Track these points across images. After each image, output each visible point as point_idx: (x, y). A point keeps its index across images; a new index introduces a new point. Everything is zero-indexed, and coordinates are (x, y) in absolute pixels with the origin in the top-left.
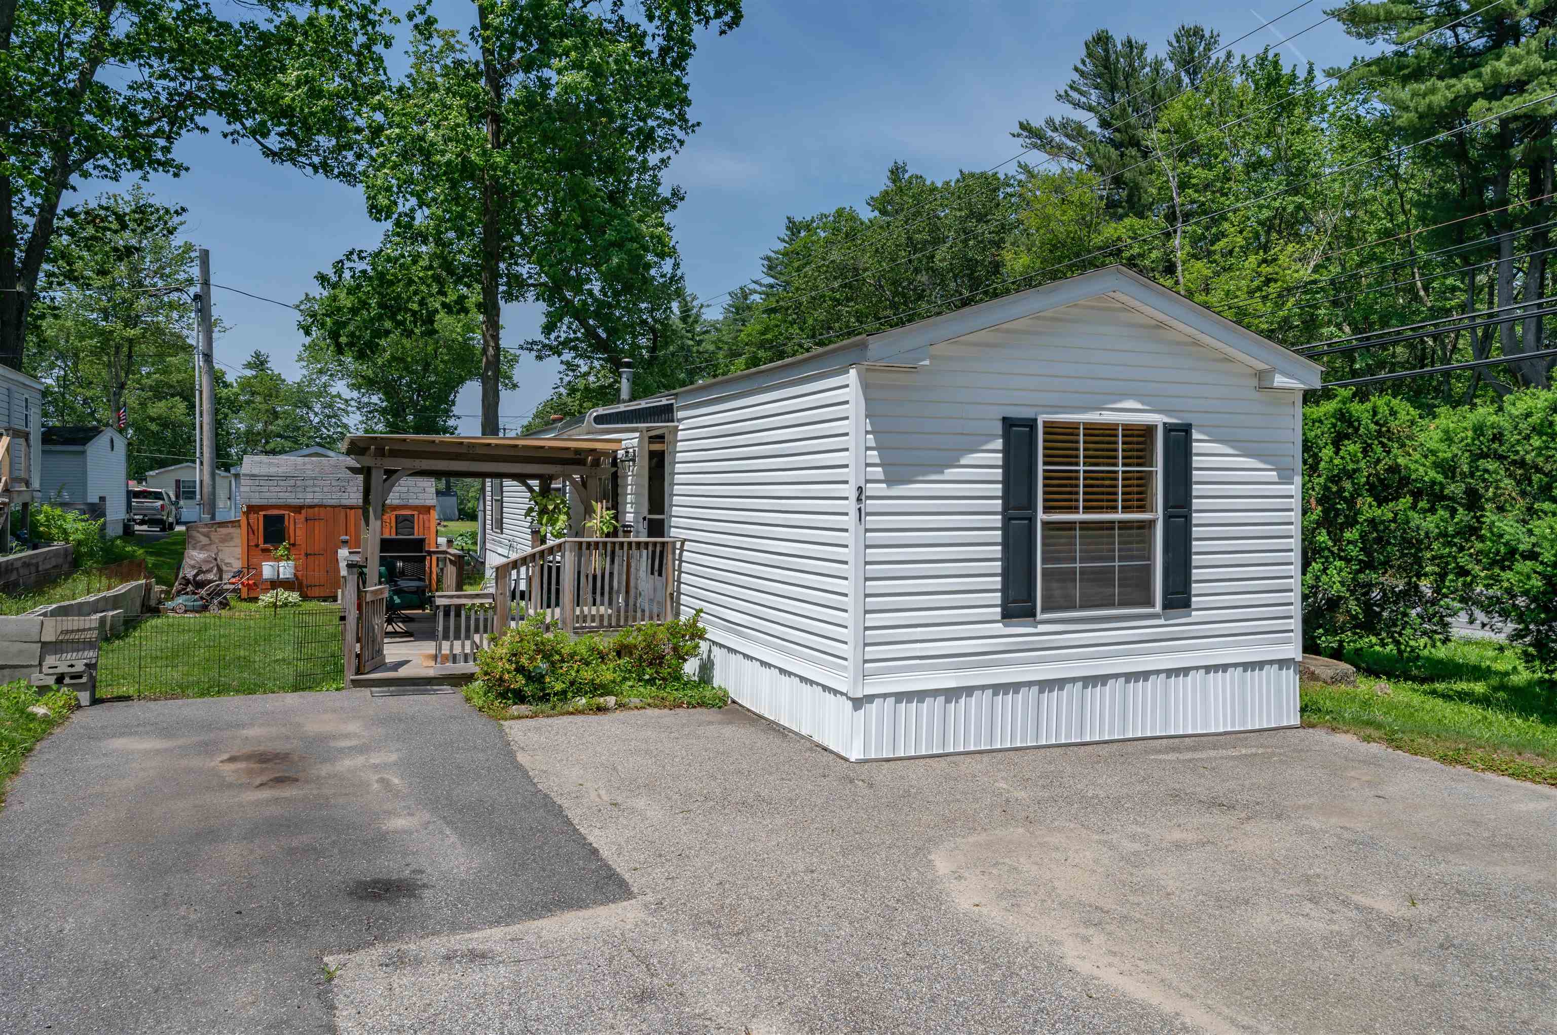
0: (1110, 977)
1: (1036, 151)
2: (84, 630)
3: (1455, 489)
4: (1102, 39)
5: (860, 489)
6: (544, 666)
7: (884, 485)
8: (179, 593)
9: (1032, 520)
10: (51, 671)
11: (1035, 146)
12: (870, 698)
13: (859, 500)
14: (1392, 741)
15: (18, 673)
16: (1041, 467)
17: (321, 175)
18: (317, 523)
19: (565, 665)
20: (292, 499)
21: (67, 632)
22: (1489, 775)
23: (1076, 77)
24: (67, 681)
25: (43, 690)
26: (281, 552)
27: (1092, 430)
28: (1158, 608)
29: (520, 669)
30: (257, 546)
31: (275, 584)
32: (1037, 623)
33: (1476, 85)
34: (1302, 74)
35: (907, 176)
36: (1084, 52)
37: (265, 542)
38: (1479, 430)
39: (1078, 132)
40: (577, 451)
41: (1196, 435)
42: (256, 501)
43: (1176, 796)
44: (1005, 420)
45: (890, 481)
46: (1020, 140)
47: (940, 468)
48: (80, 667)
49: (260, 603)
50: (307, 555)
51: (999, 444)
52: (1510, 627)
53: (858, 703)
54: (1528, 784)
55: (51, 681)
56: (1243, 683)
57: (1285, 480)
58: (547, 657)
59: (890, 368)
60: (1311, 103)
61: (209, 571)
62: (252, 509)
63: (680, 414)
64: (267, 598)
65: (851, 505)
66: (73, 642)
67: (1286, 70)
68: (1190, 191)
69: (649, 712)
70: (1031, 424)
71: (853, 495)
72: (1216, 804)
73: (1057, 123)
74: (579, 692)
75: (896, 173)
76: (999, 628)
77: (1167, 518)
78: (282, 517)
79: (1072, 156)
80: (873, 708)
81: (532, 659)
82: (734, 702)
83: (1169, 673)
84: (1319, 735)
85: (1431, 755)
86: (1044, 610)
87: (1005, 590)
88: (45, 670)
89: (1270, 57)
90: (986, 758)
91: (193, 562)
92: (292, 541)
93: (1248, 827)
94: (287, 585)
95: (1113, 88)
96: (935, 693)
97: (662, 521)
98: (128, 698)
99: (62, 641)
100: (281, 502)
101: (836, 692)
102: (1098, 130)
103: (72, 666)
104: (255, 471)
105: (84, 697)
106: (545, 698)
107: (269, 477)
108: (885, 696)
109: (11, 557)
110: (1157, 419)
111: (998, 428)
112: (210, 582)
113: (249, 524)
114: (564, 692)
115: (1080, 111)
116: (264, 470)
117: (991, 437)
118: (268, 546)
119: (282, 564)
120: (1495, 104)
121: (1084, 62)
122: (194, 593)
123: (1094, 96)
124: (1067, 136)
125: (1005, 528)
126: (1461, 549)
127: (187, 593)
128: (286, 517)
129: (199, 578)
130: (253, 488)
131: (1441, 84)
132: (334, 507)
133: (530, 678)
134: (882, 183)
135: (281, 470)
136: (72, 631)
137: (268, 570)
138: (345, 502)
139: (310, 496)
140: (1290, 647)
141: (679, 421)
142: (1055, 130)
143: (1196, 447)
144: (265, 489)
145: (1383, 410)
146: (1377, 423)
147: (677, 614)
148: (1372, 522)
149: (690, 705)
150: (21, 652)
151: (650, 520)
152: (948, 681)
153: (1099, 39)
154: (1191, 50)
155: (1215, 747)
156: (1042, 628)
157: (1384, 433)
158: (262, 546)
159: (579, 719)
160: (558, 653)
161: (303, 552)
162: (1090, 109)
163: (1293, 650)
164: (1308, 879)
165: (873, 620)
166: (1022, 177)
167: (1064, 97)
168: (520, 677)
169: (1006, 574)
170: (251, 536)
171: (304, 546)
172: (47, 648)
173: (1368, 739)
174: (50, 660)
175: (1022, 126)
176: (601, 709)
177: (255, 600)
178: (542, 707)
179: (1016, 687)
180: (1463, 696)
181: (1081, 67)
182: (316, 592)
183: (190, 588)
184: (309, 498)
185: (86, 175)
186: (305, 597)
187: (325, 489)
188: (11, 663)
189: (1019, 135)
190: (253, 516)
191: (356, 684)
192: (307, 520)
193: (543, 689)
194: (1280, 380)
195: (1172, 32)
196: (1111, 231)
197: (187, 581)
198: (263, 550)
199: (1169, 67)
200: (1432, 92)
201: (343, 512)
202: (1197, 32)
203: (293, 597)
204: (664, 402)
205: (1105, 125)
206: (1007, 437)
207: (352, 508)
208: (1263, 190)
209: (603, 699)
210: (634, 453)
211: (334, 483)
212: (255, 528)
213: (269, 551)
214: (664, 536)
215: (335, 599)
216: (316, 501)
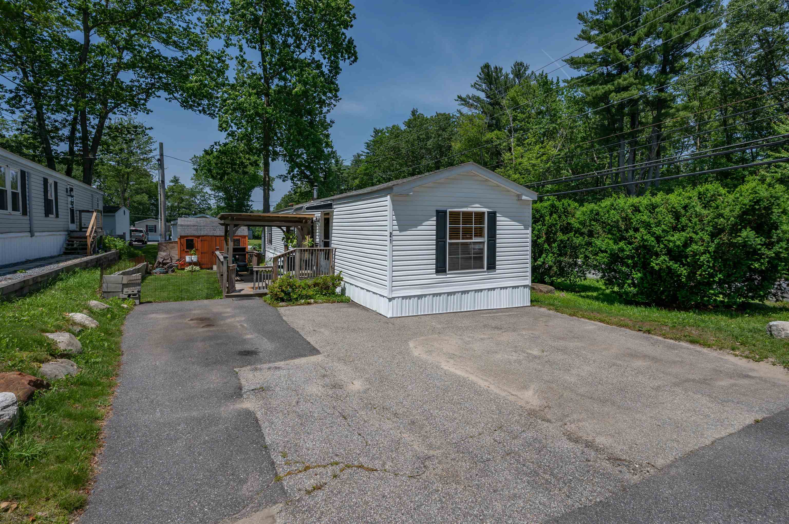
0: (452, 370)
1: (463, 106)
2: (136, 280)
3: (585, 230)
4: (487, 66)
5: (391, 233)
6: (290, 290)
7: (398, 232)
8: (157, 267)
9: (445, 242)
10: (126, 293)
11: (462, 104)
12: (394, 298)
13: (390, 236)
14: (557, 310)
15: (115, 294)
16: (448, 226)
17: (202, 114)
18: (205, 242)
19: (297, 289)
20: (196, 234)
21: (130, 280)
22: (582, 319)
23: (478, 79)
24: (132, 296)
25: (124, 299)
26: (192, 252)
27: (464, 213)
28: (485, 269)
29: (282, 291)
30: (184, 250)
31: (191, 264)
32: (446, 275)
33: (612, 88)
34: (555, 81)
35: (418, 114)
36: (480, 71)
37: (187, 249)
38: (592, 211)
39: (478, 99)
40: (300, 218)
41: (498, 215)
42: (183, 234)
43: (485, 326)
44: (437, 211)
45: (400, 230)
46: (457, 102)
47: (416, 226)
48: (136, 292)
49: (186, 270)
50: (202, 253)
51: (435, 218)
52: (600, 275)
53: (390, 300)
54: (592, 322)
55: (126, 296)
56: (512, 293)
57: (526, 228)
58: (291, 287)
59: (401, 195)
60: (558, 91)
61: (168, 259)
62: (182, 237)
63: (335, 207)
64: (188, 268)
65: (388, 238)
66: (133, 284)
67: (550, 80)
68: (517, 122)
69: (325, 304)
70: (445, 212)
71: (389, 235)
72: (497, 328)
73: (471, 96)
74: (302, 298)
75: (414, 112)
76: (435, 276)
77: (488, 241)
78: (192, 240)
79: (476, 108)
80: (395, 301)
81: (286, 288)
82: (352, 301)
83: (489, 289)
84: (536, 308)
85: (567, 313)
86: (449, 270)
87: (436, 264)
88: (124, 293)
89: (544, 75)
90: (430, 316)
91: (161, 256)
92: (196, 248)
93: (504, 334)
94: (195, 264)
95: (491, 83)
96: (414, 296)
97: (328, 242)
98: (151, 302)
99: (129, 284)
100: (192, 234)
101: (384, 296)
102: (485, 99)
103: (133, 292)
104: (182, 223)
105: (137, 302)
106: (290, 300)
107: (188, 226)
108: (399, 297)
109: (99, 255)
110: (485, 210)
111: (435, 214)
112: (168, 263)
113: (181, 242)
114: (297, 298)
115: (478, 91)
116: (186, 223)
117: (433, 216)
119: (193, 256)
121: (480, 74)
122: (162, 267)
123: (484, 86)
124: (474, 101)
125: (437, 245)
126: (586, 249)
127: (160, 267)
128: (194, 240)
129: (164, 262)
130: (182, 230)
131: (600, 87)
133: (286, 293)
134: (409, 116)
135: (191, 223)
136: (133, 280)
137: (188, 259)
138: (215, 234)
139: (203, 232)
140: (528, 281)
141: (334, 209)
142: (470, 99)
143: (498, 219)
144: (186, 230)
145: (566, 204)
146: (564, 208)
147: (334, 273)
148: (562, 241)
149: (338, 302)
150: (116, 287)
151: (325, 242)
152: (419, 292)
154: (519, 71)
155: (502, 312)
156: (448, 276)
157: (566, 212)
159: (302, 307)
160: (295, 285)
161: (200, 252)
162: (483, 91)
163: (528, 282)
164: (516, 347)
165: (395, 274)
166: (458, 115)
167: (473, 87)
168: (282, 293)
169: (437, 259)
170: (182, 247)
171: (201, 250)
172: (125, 285)
173: (550, 309)
174: (125, 290)
175: (458, 97)
176: (309, 304)
177: (184, 269)
178: (290, 303)
179: (440, 294)
180: (588, 297)
181: (479, 76)
182: (205, 266)
183: (161, 265)
184: (202, 233)
185: (114, 114)
186: (201, 268)
187: (208, 230)
188: (112, 291)
189: (457, 100)
190: (182, 240)
191: (227, 297)
192: (201, 241)
193: (290, 297)
194: (524, 197)
195: (512, 64)
196: (489, 135)
197: (159, 263)
198: (186, 252)
199: (511, 76)
200: (598, 89)
201: (214, 238)
202: (521, 64)
203: (198, 268)
204: (329, 202)
205: (488, 97)
206: (437, 216)
207: (217, 236)
208: (542, 122)
209: (310, 300)
210: (319, 219)
211: (211, 228)
212: (183, 244)
213: (188, 252)
214: (329, 247)
215: (212, 269)
216: (205, 234)
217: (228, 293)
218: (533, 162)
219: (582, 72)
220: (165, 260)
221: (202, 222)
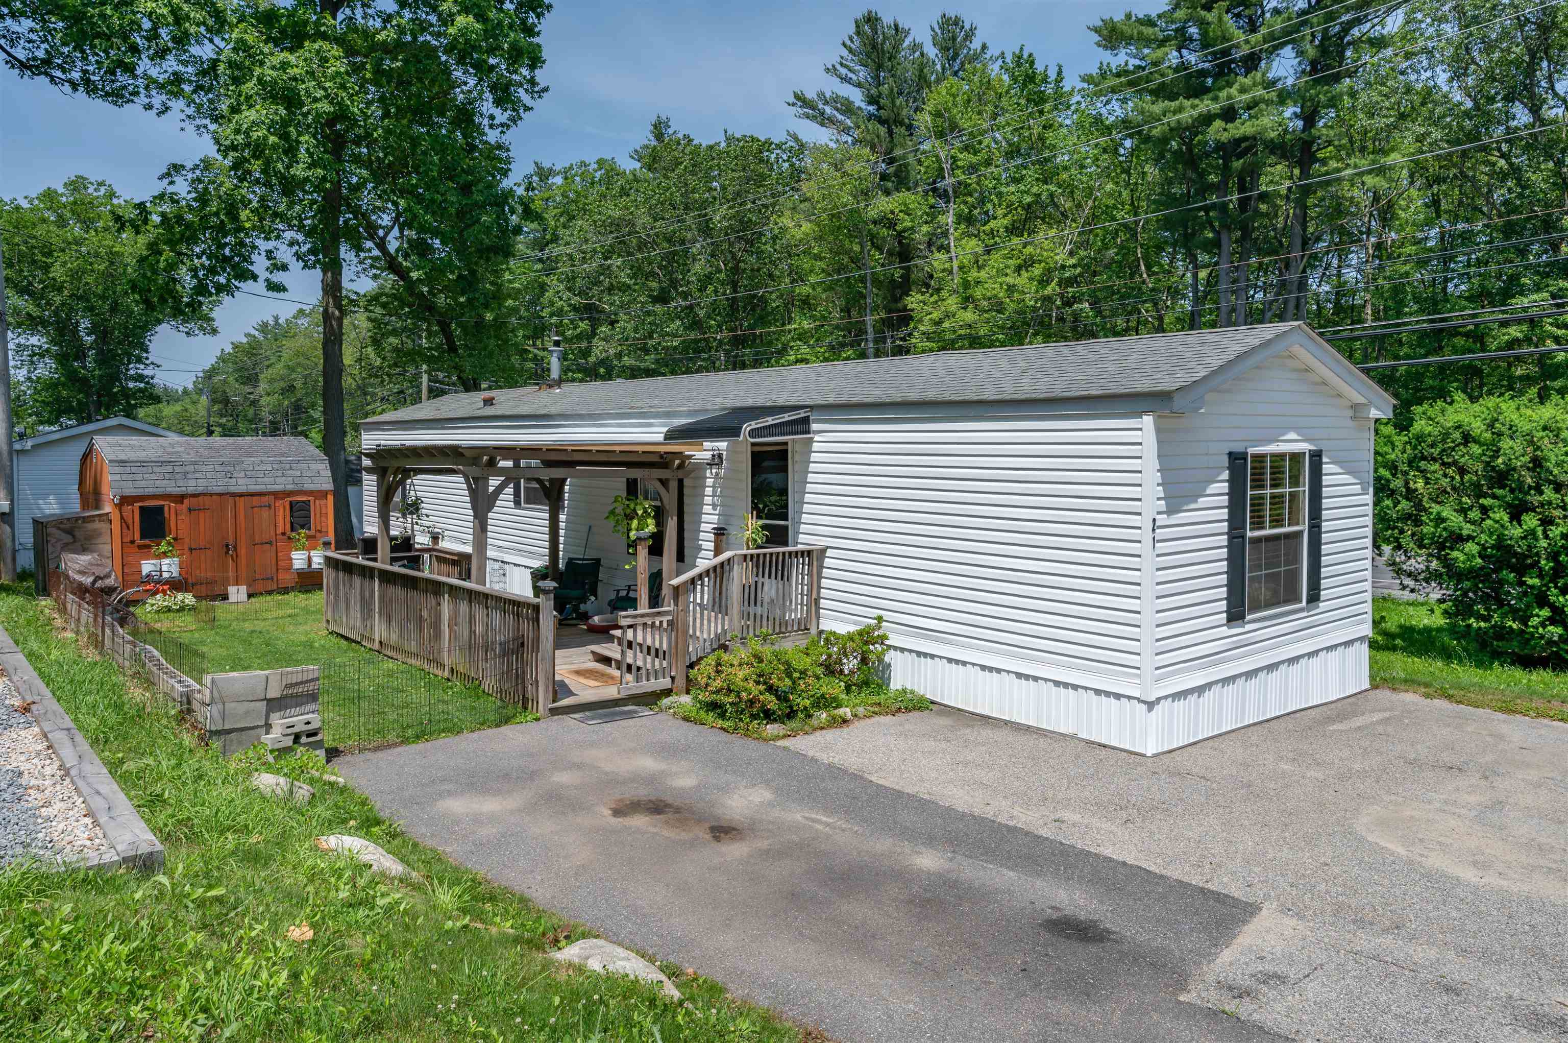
1: (808, 121)
2: (307, 681)
4: (871, 19)
5: (1154, 520)
6: (788, 684)
7: (1165, 516)
9: (1243, 537)
10: (289, 731)
11: (808, 117)
12: (1158, 701)
13: (1154, 530)
15: (245, 735)
16: (1249, 492)
17: (81, 94)
18: (202, 515)
19: (802, 682)
20: (172, 488)
21: (292, 685)
23: (845, 53)
24: (304, 740)
26: (163, 547)
27: (1274, 458)
28: (1304, 603)
29: (770, 689)
30: (133, 542)
32: (1245, 623)
33: (1215, 107)
34: (1052, 75)
35: (671, 131)
36: (852, 29)
37: (143, 537)
39: (847, 108)
41: (1325, 460)
42: (129, 491)
43: (1410, 763)
44: (1230, 454)
45: (1170, 512)
46: (793, 110)
47: (1195, 498)
48: (315, 723)
49: (148, 608)
50: (191, 550)
51: (1225, 475)
53: (1151, 706)
55: (289, 741)
56: (1344, 658)
57: (1365, 491)
58: (789, 674)
59: (1172, 414)
60: (1061, 100)
61: (108, 576)
62: (125, 501)
63: (814, 427)
65: (1149, 535)
66: (296, 696)
67: (1039, 67)
70: (1243, 456)
71: (1150, 525)
73: (828, 96)
74: (819, 707)
75: (659, 128)
76: (1226, 634)
77: (1310, 528)
78: (160, 509)
79: (842, 128)
80: (1160, 708)
81: (779, 679)
82: (933, 702)
83: (1309, 655)
84: (1385, 696)
86: (1249, 612)
88: (276, 729)
89: (1025, 56)
91: (77, 567)
92: (174, 535)
94: (176, 585)
95: (880, 67)
96: (1191, 694)
97: (786, 529)
99: (286, 696)
100: (158, 491)
102: (863, 105)
103: (308, 723)
104: (123, 457)
105: (321, 755)
106: (791, 715)
107: (142, 463)
108: (1166, 697)
110: (1304, 447)
111: (1225, 461)
113: (122, 518)
114: (807, 709)
115: (846, 85)
116: (131, 455)
117: (1220, 470)
118: (146, 542)
119: (165, 561)
120: (1230, 126)
121: (851, 39)
123: (862, 74)
124: (837, 109)
125: (1230, 547)
128: (166, 509)
130: (124, 477)
131: (1187, 103)
132: (221, 495)
135: (151, 454)
136: (297, 683)
137: (148, 569)
138: (233, 489)
139: (192, 483)
140: (1367, 626)
141: (817, 433)
142: (826, 103)
143: (1324, 468)
144: (137, 476)
150: (248, 712)
152: (1200, 679)
153: (869, 19)
154: (954, 39)
156: (1248, 627)
158: (139, 541)
159: (826, 733)
161: (186, 547)
162: (859, 85)
163: (1368, 628)
165: (1159, 632)
166: (793, 146)
167: (831, 70)
168: (772, 698)
170: (125, 530)
171: (187, 540)
172: (275, 705)
174: (278, 719)
175: (797, 96)
176: (842, 721)
178: (791, 725)
179: (1234, 679)
181: (848, 43)
182: (207, 590)
184: (192, 486)
186: (200, 598)
187: (208, 475)
188: (238, 726)
189: (794, 104)
190: (128, 509)
191: (554, 712)
192: (190, 510)
193: (791, 707)
194: (1373, 412)
195: (935, 19)
196: (883, 204)
198: (140, 547)
199: (932, 52)
200: (1180, 110)
201: (231, 500)
202: (957, 22)
203: (189, 599)
204: (802, 414)
205: (872, 100)
206: (1231, 468)
207: (241, 495)
208: (1023, 177)
209: (841, 711)
210: (720, 456)
211: (218, 468)
212: (130, 522)
213: (149, 547)
214: (786, 544)
215: (225, 597)
216: (200, 489)
217: (554, 701)
218: (1010, 280)
219: (1123, 58)
220: (98, 578)
221: (179, 449)
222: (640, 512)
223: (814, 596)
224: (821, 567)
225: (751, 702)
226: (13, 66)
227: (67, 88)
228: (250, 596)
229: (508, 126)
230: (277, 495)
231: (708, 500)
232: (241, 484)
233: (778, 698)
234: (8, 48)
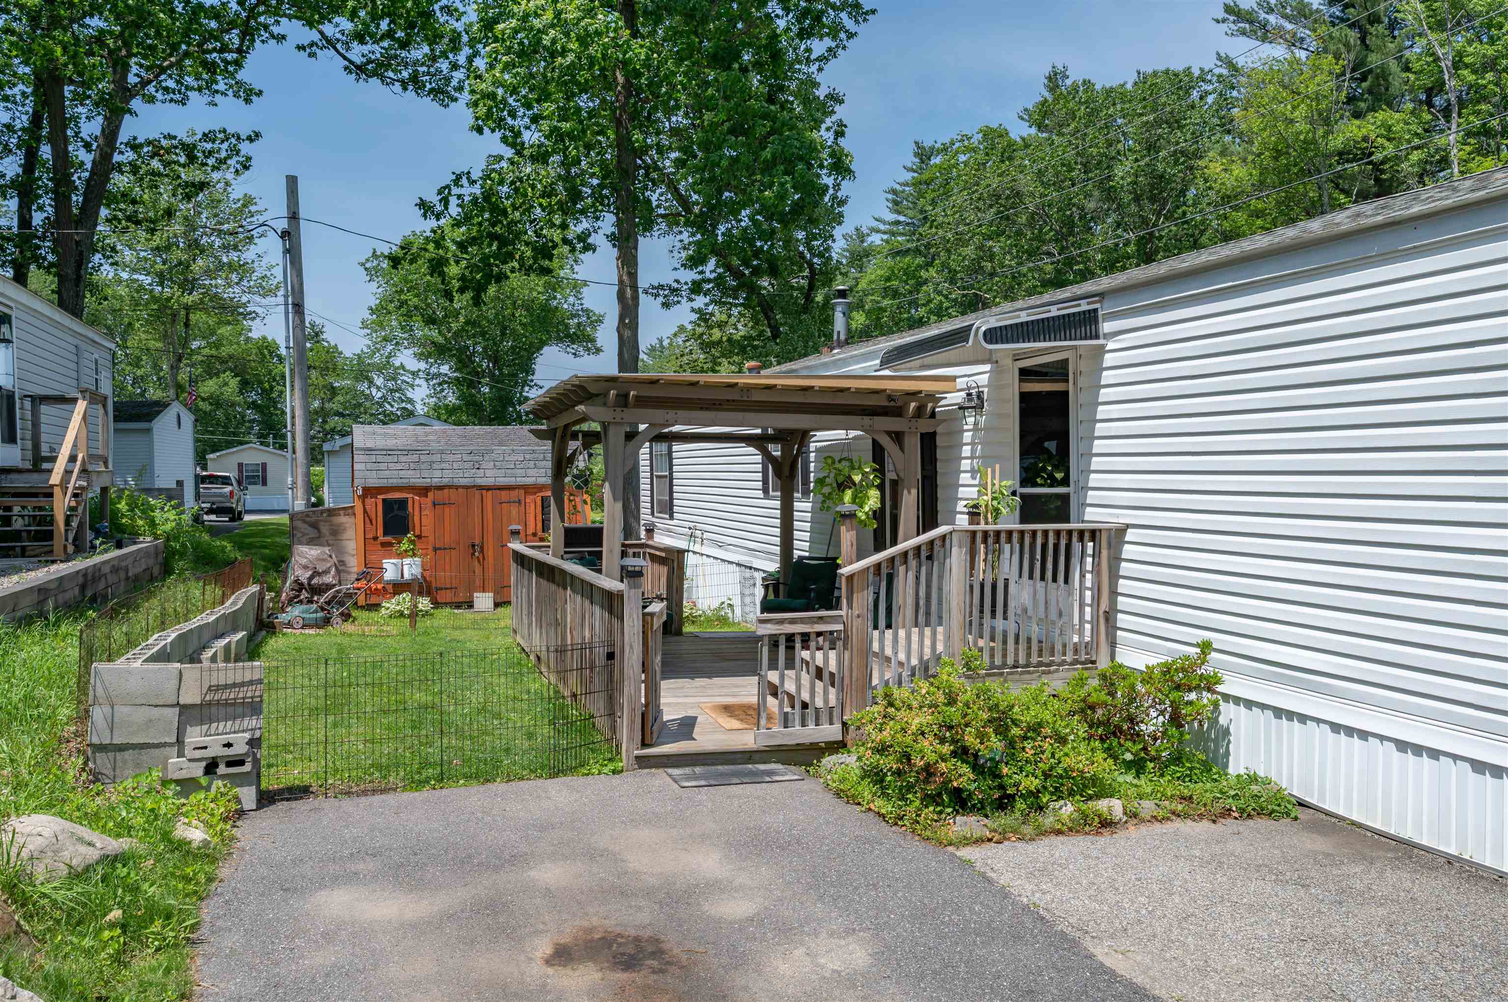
1: (1245, 38)
2: (243, 684)
6: (996, 743)
8: (291, 601)
10: (198, 754)
11: (1243, 33)
15: (146, 756)
17: (410, 93)
18: (447, 510)
19: (1028, 745)
20: (415, 478)
21: (218, 688)
24: (222, 769)
25: (187, 786)
26: (405, 546)
29: (962, 753)
30: (375, 538)
31: (399, 587)
35: (1068, 82)
37: (385, 534)
39: (1299, 11)
42: (373, 482)
46: (1224, 27)
48: (238, 746)
49: (383, 611)
50: (435, 549)
55: (198, 770)
58: (1002, 730)
61: (326, 572)
62: (369, 492)
64: (391, 605)
66: (227, 704)
68: (1465, 72)
74: (1059, 793)
75: (1054, 80)
78: (403, 503)
79: (1295, 42)
81: (982, 737)
82: (1302, 804)
88: (189, 752)
91: (304, 561)
92: (417, 532)
94: (415, 588)
97: (1065, 499)
98: (307, 791)
99: (210, 704)
100: (404, 482)
102: (1326, 7)
103: (229, 745)
104: (370, 444)
105: (248, 795)
106: (1004, 802)
107: (388, 452)
109: (96, 560)
112: (329, 587)
113: (365, 511)
114: (1035, 794)
116: (380, 443)
118: (388, 538)
119: (407, 561)
122: (310, 601)
124: (1285, 17)
127: (301, 602)
128: (410, 502)
129: (314, 581)
130: (369, 466)
132: (466, 487)
133: (979, 766)
135: (400, 443)
136: (226, 687)
137: (391, 569)
138: (481, 482)
139: (438, 474)
141: (1108, 336)
142: (1270, 10)
144: (383, 466)
149: (1243, 814)
150: (149, 722)
151: (1023, 497)
158: (382, 538)
160: (1017, 723)
161: (430, 547)
166: (1225, 72)
168: (965, 769)
170: (368, 525)
171: (431, 538)
172: (189, 714)
174: (194, 736)
175: (1228, 9)
177: (375, 607)
178: (1003, 820)
182: (447, 596)
183: (304, 595)
184: (436, 477)
185: (151, 100)
186: (436, 604)
187: (455, 466)
188: (135, 740)
189: (1224, 20)
190: (370, 501)
192: (435, 505)
193: (1002, 787)
196: (1352, 130)
197: (299, 586)
198: (384, 545)
201: (478, 494)
203: (424, 603)
204: (1084, 306)
207: (488, 488)
209: (1102, 805)
210: (980, 395)
211: (466, 458)
212: (373, 516)
213: (390, 544)
214: (1068, 521)
215: (470, 605)
216: (445, 481)
217: (644, 745)
220: (316, 574)
221: (431, 438)
222: (857, 478)
223: (1104, 605)
224: (1116, 559)
225: (929, 771)
226: (351, 72)
227: (397, 87)
228: (497, 605)
229: (828, 60)
230: (528, 489)
231: (965, 464)
232: (489, 476)
233: (977, 768)
234: (343, 52)
